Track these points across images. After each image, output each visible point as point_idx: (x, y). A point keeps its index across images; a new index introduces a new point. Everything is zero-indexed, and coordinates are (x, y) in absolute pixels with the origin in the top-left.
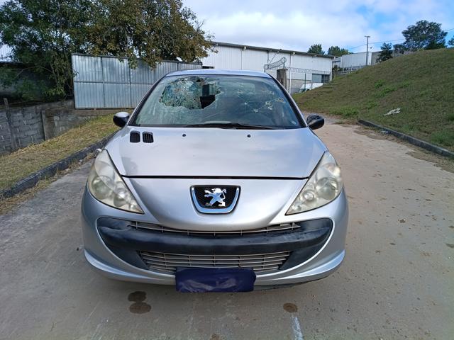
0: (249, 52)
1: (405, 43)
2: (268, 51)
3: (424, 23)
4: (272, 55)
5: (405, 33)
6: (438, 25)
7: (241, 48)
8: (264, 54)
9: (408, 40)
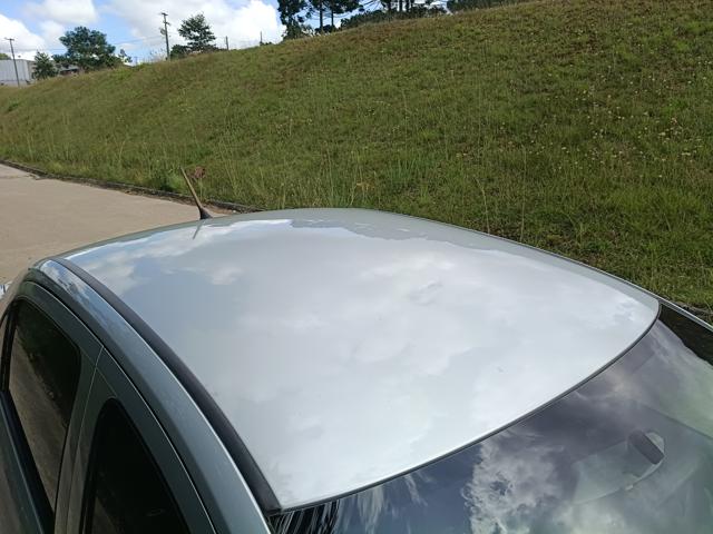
1: (66, 55)
3: (84, 31)
5: (65, 41)
6: (102, 36)
9: (70, 51)
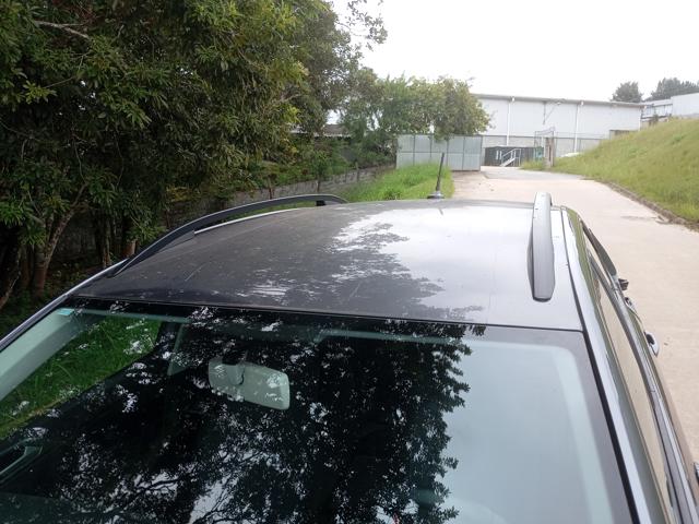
0: (519, 104)
2: (545, 102)
4: (549, 107)
7: (509, 99)
8: (539, 107)
